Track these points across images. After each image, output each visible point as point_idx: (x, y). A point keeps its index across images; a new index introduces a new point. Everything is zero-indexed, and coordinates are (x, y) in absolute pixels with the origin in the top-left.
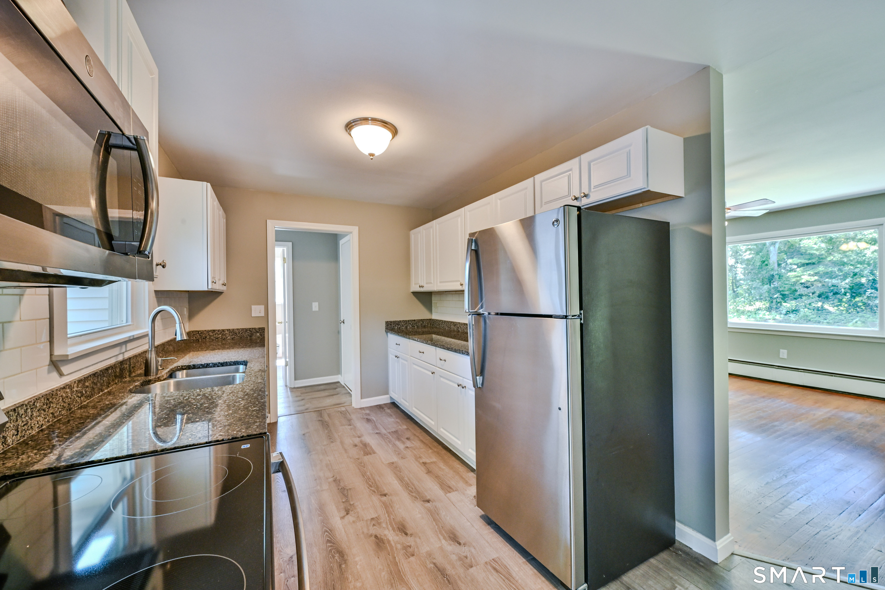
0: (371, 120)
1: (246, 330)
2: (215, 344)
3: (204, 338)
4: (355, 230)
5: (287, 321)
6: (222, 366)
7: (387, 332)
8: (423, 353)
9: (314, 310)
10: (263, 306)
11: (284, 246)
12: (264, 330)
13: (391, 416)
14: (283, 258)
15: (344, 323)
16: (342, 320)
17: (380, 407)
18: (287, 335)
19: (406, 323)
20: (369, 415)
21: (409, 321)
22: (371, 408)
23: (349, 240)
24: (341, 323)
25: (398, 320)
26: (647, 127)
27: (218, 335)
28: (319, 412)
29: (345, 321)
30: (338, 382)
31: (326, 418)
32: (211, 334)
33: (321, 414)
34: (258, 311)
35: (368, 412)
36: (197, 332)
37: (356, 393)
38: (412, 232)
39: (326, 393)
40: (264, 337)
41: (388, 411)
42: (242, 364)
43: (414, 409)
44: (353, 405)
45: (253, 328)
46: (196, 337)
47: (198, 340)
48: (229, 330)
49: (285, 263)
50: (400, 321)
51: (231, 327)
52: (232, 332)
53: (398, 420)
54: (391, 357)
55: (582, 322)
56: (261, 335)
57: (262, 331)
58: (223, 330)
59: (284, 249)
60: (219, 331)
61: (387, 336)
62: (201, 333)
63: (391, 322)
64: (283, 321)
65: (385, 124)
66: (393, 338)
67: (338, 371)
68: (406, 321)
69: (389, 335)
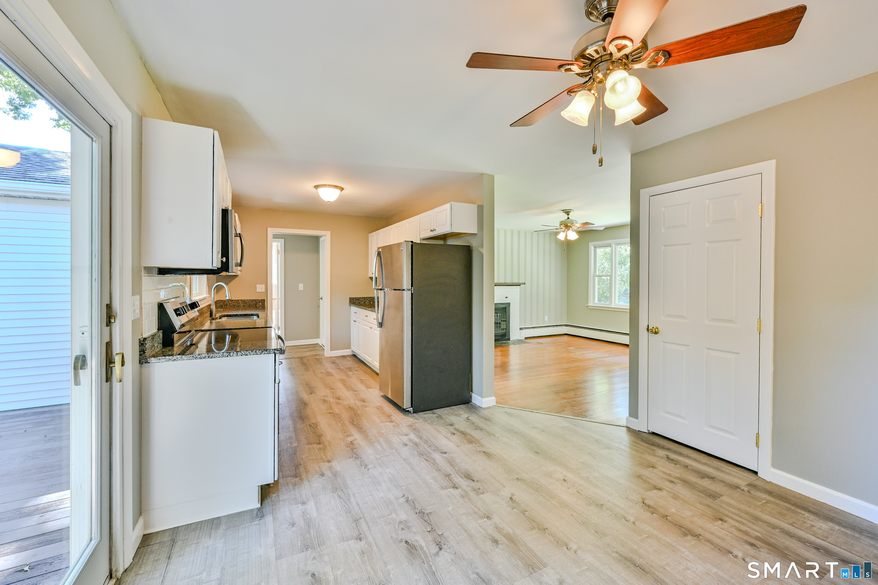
0: (328, 186)
1: (253, 300)
2: (232, 309)
3: (226, 305)
4: (328, 234)
5: (279, 298)
6: (245, 316)
7: (350, 305)
8: (367, 316)
9: (300, 289)
10: (264, 285)
11: (278, 242)
12: (265, 301)
13: (350, 361)
14: (277, 250)
15: (322, 299)
16: (321, 297)
17: (344, 357)
18: (279, 311)
19: (365, 299)
20: (335, 360)
21: (366, 298)
22: (337, 357)
23: (324, 240)
24: (320, 299)
25: (359, 297)
26: (452, 202)
27: (235, 303)
28: (301, 358)
29: (322, 298)
30: (318, 344)
31: (306, 361)
32: (230, 302)
33: (302, 359)
34: (260, 288)
35: (334, 359)
36: (222, 301)
37: (327, 348)
38: (370, 235)
39: (308, 349)
40: (264, 306)
41: (349, 359)
42: (255, 316)
43: (363, 354)
44: (325, 356)
45: (257, 300)
46: (221, 304)
47: (222, 306)
48: (242, 300)
49: (279, 254)
50: (360, 298)
51: (243, 299)
52: (244, 301)
53: (354, 363)
54: (352, 322)
55: (412, 292)
56: (262, 304)
57: (263, 301)
58: (238, 300)
59: (278, 244)
60: (235, 300)
61: (350, 307)
62: (224, 302)
63: (353, 298)
64: (276, 298)
65: (336, 187)
66: (354, 309)
67: (318, 336)
68: (365, 298)
69: (351, 307)
